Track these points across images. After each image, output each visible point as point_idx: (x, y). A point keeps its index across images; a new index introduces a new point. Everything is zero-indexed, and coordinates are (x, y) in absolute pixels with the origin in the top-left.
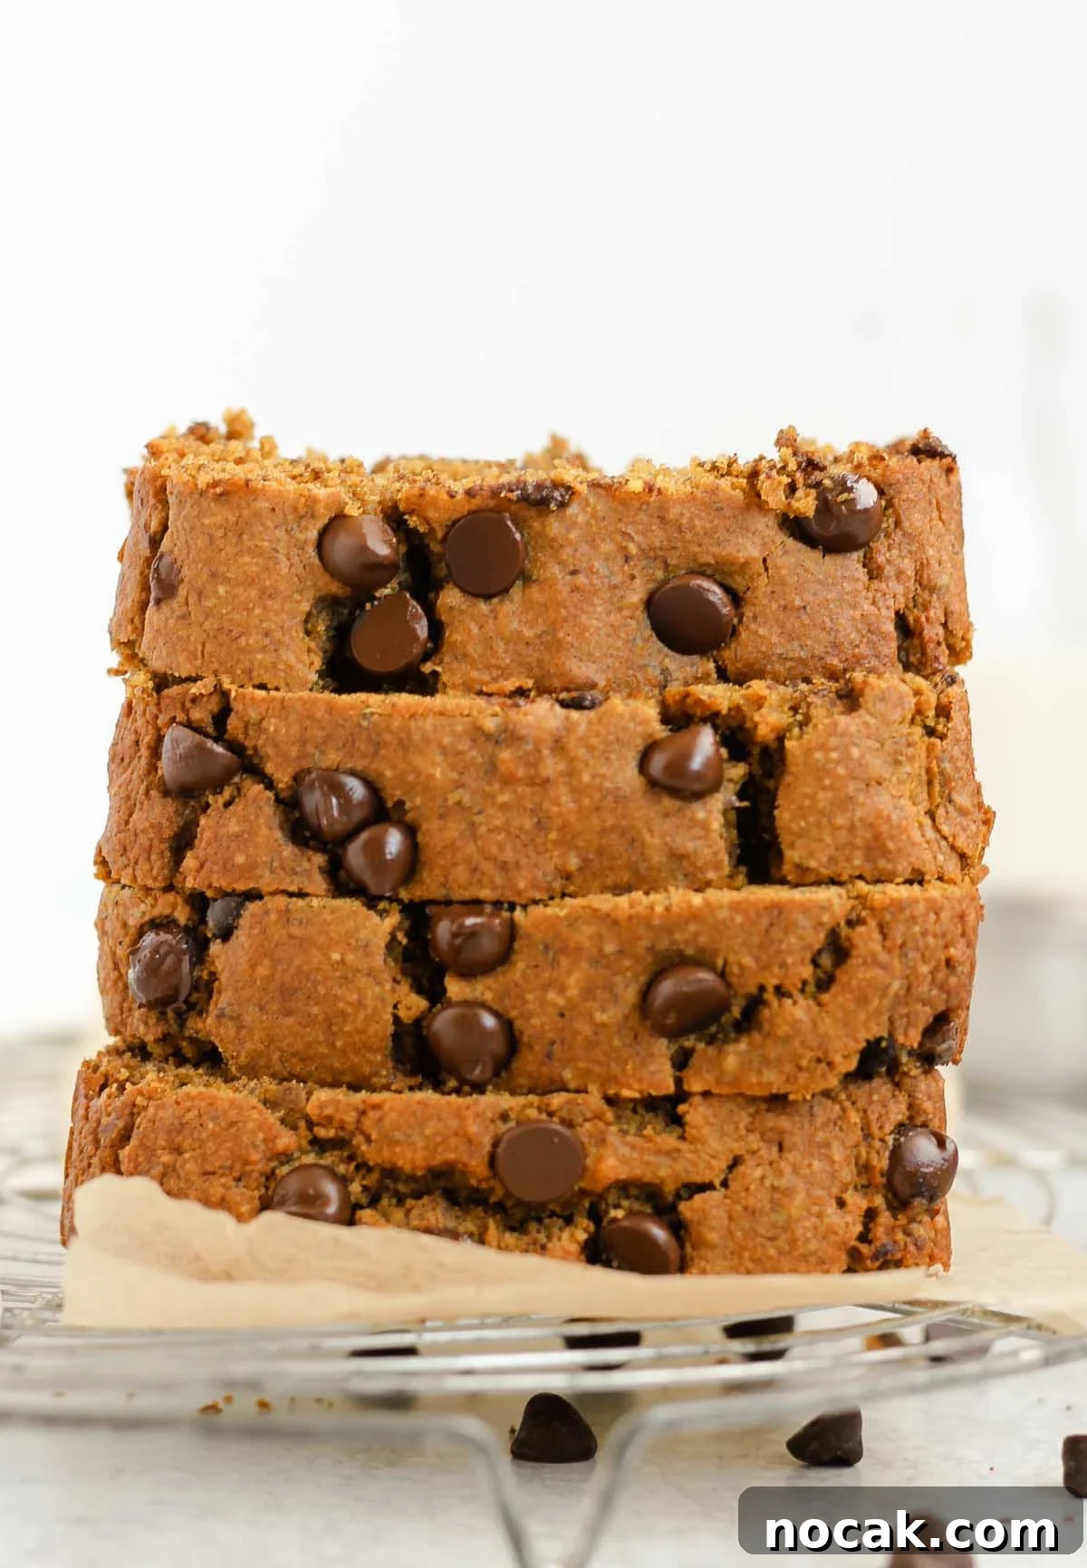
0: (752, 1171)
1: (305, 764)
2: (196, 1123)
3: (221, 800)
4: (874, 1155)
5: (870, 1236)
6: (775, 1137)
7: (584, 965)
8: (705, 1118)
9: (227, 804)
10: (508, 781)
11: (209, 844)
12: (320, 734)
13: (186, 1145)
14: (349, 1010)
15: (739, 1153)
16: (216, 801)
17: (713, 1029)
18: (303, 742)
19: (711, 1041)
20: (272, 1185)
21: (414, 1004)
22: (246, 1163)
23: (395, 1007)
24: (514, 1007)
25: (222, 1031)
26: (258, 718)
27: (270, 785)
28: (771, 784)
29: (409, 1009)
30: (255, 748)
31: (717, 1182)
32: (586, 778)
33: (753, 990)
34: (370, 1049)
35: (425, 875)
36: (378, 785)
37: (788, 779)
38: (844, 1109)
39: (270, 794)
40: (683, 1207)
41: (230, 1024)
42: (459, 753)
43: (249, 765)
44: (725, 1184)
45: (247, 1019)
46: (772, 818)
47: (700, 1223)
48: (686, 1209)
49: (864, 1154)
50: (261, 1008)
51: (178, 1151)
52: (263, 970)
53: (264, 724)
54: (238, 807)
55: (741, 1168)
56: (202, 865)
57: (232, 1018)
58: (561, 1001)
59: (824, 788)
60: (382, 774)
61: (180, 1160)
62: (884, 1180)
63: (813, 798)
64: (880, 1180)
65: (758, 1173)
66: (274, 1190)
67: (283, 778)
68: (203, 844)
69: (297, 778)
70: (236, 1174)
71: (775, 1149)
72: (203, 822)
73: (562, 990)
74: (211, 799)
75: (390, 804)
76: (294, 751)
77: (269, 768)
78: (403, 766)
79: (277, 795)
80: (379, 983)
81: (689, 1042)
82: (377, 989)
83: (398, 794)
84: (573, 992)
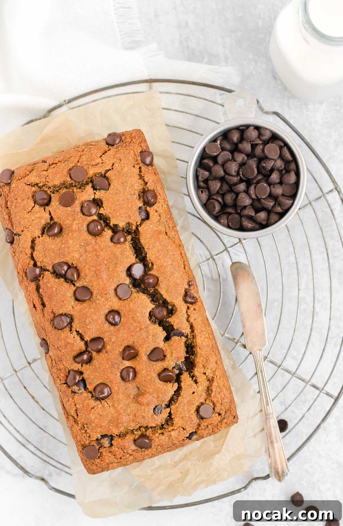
0: (116, 165)
1: (53, 264)
2: (17, 193)
3: (41, 278)
4: (137, 158)
5: (141, 171)
6: (119, 158)
7: (74, 230)
8: (105, 158)
9: (43, 278)
10: (89, 252)
11: (43, 286)
12: (53, 258)
13: (17, 197)
14: (112, 206)
15: (113, 162)
17: (49, 226)
18: (51, 260)
19: (48, 224)
20: (34, 197)
21: (102, 211)
22: (28, 195)
23: (104, 210)
24: (83, 218)
25: (133, 192)
26: (42, 260)
27: (48, 270)
28: (137, 237)
29: (102, 210)
30: (44, 266)
32: (102, 246)
33: (43, 235)
34: (105, 200)
35: (81, 274)
36: (67, 262)
37: (141, 234)
38: (129, 151)
41: (132, 193)
42: (79, 251)
43: (43, 270)
44: (112, 168)
45: (129, 196)
46: (140, 242)
47: (110, 176)
48: (107, 175)
50: (128, 199)
52: (130, 205)
54: (45, 277)
56: (43, 290)
57: (132, 195)
58: (75, 222)
59: (148, 234)
60: (67, 260)
61: (17, 201)
63: (146, 236)
64: (140, 161)
67: (50, 268)
69: (53, 267)
70: (28, 198)
71: (119, 161)
72: (40, 283)
73: (76, 224)
74: (40, 279)
75: (70, 264)
76: (50, 263)
77: (47, 268)
78: (70, 257)
79: (50, 272)
80: (109, 212)
81: (52, 222)
82: (108, 211)
83: (71, 262)
84: (74, 224)
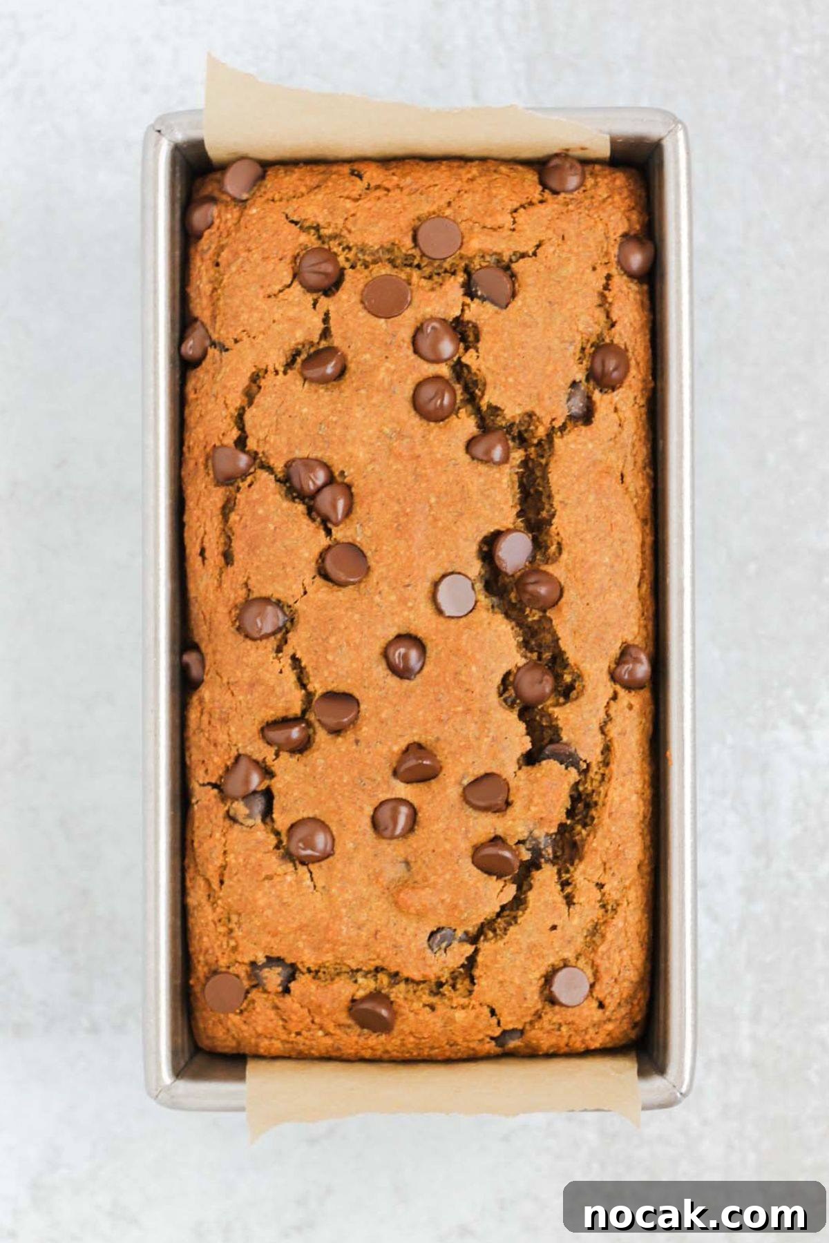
0: (548, 249)
1: (292, 457)
2: (257, 235)
3: (246, 483)
4: (610, 248)
5: (610, 287)
6: (562, 233)
7: (376, 384)
8: (525, 221)
9: (250, 486)
10: (399, 456)
11: (244, 507)
12: (297, 440)
13: (253, 247)
14: (502, 353)
15: (542, 238)
16: (243, 485)
17: (312, 351)
18: (289, 444)
19: (312, 344)
20: (298, 261)
21: (469, 358)
22: (284, 251)
23: (478, 357)
24: (413, 361)
25: (571, 335)
26: (264, 437)
27: (270, 469)
28: (544, 461)
29: (471, 356)
30: (263, 453)
31: (530, 253)
32: (439, 456)
33: (290, 372)
34: (489, 333)
35: (358, 509)
36: (329, 464)
37: (556, 457)
38: (596, 222)
39: (272, 477)
40: (514, 266)
41: (567, 338)
42: (371, 444)
43: (259, 463)
44: (535, 254)
45: (557, 342)
47: (523, 273)
48: (515, 267)
49: (605, 246)
50: (550, 349)
51: (249, 250)
52: (550, 368)
53: (268, 438)
54: (256, 486)
55: (544, 247)
56: (241, 518)
57: (565, 341)
58: (388, 364)
59: (575, 463)
60: (331, 458)
61: (250, 255)
62: (616, 259)
63: (569, 468)
64: (614, 260)
65: (552, 250)
66: (300, 263)
67: (279, 466)
68: (241, 507)
69: (288, 466)
70: (280, 257)
71: (560, 239)
72: (239, 496)
73: (388, 370)
74: (241, 484)
75: (337, 474)
76: (285, 451)
77: (272, 462)
78: (343, 453)
79: (276, 476)
80: (488, 368)
81: (323, 343)
82: (488, 365)
83: (341, 467)
84: (383, 368)
